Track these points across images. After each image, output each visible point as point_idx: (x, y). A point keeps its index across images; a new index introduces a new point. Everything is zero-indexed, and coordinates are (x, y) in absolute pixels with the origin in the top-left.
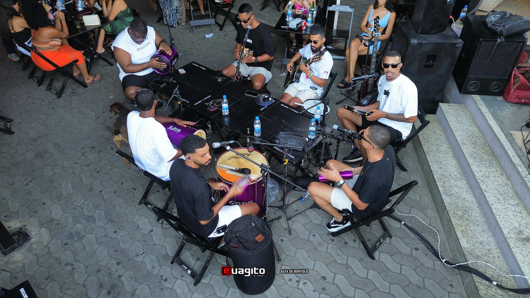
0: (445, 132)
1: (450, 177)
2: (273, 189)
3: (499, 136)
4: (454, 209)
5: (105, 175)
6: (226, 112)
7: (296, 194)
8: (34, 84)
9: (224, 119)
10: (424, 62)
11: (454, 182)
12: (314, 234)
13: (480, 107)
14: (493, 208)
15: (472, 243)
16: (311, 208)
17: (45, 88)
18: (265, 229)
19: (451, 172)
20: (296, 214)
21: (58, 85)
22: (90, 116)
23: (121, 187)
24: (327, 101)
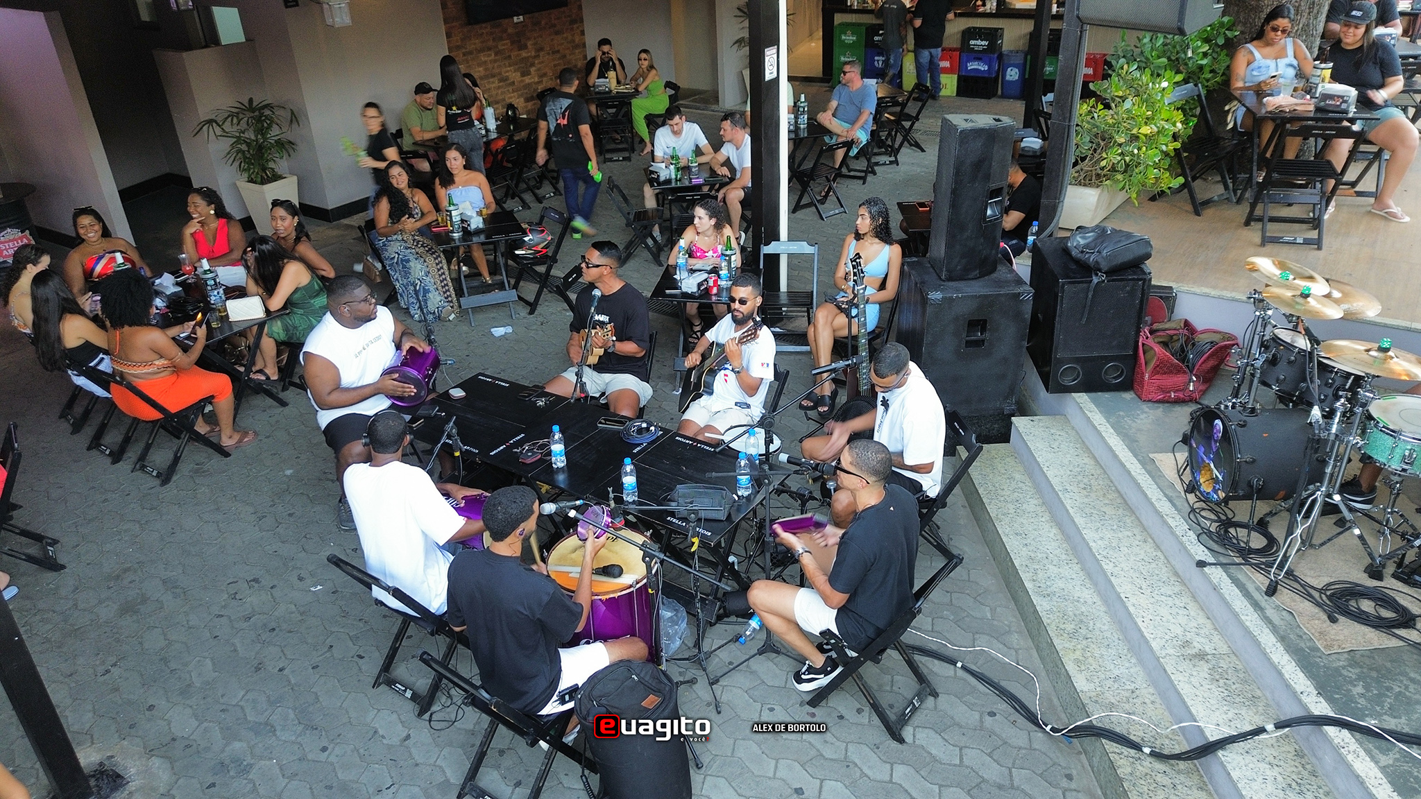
0: (1031, 475)
1: (1045, 561)
2: (673, 622)
3: (1128, 465)
4: (1057, 621)
5: (290, 634)
6: (559, 461)
7: (726, 631)
8: (100, 461)
9: (556, 476)
10: (964, 335)
11: (1056, 570)
12: (770, 706)
13: (1089, 415)
14: (1129, 605)
15: (1097, 681)
16: (761, 652)
17: (130, 467)
18: (661, 682)
19: (1048, 551)
20: (727, 670)
21: (161, 457)
22: (242, 516)
23: (328, 655)
24: (769, 420)
